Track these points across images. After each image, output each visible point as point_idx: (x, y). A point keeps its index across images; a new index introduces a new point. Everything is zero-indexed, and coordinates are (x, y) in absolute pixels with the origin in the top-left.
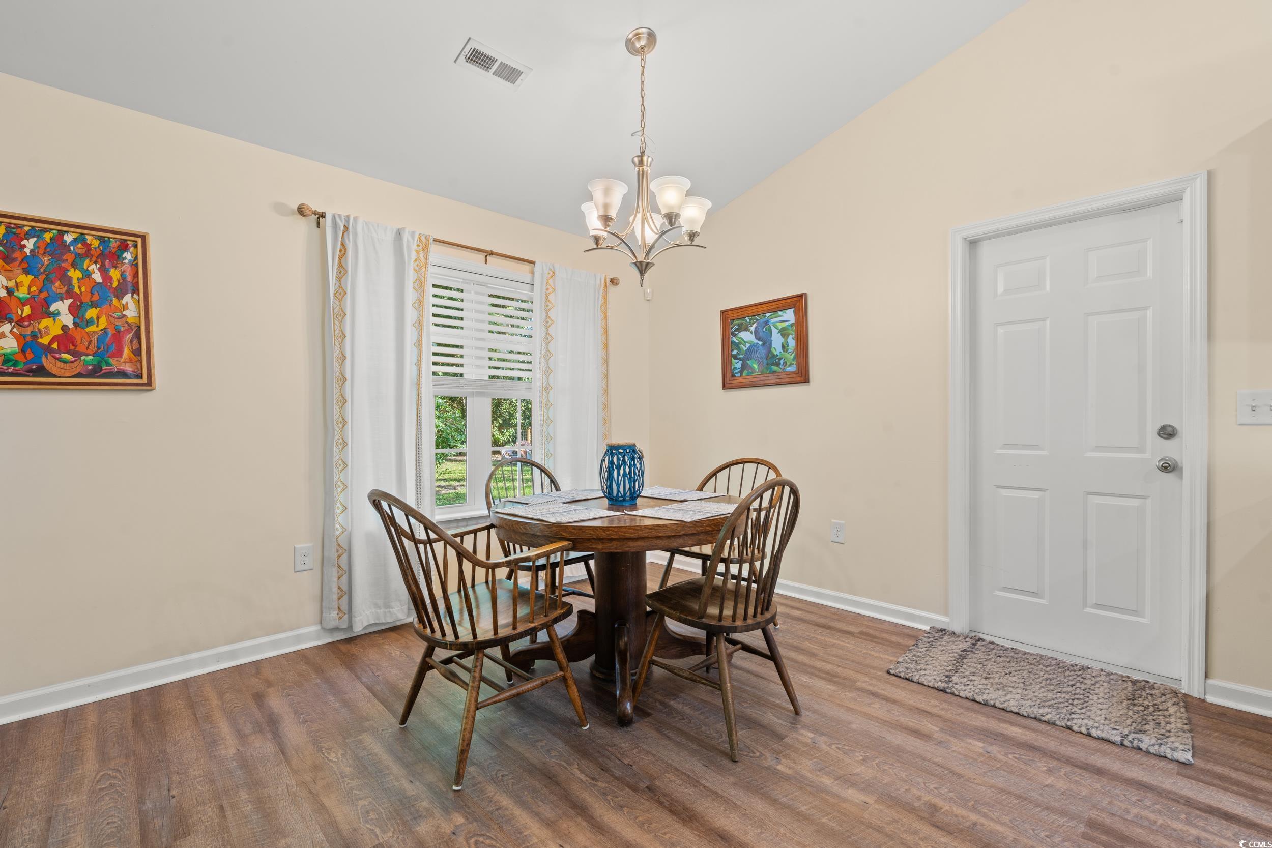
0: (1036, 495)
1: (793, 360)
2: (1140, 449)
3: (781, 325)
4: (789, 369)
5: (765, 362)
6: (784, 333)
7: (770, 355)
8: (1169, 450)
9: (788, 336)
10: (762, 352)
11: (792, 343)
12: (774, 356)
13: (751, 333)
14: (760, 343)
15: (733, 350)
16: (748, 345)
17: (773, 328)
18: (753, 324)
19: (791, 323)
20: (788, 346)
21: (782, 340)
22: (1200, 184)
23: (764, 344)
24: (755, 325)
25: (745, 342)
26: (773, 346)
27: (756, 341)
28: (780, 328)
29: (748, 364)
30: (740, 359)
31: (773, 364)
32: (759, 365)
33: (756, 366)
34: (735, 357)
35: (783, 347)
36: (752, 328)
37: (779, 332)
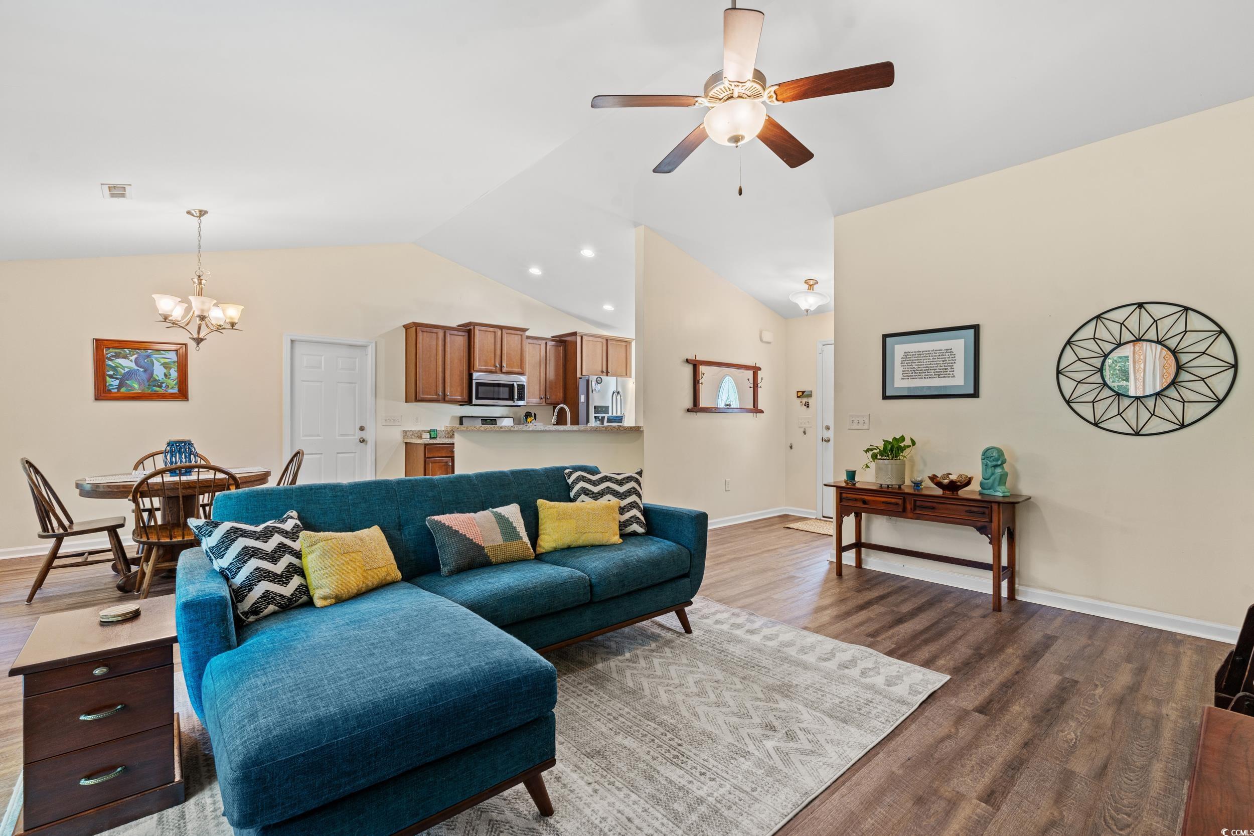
0: (318, 456)
1: (175, 385)
2: (354, 435)
3: (163, 361)
4: (171, 391)
5: (148, 383)
6: (165, 365)
7: (152, 379)
8: (363, 434)
9: (171, 368)
10: (144, 376)
11: (174, 374)
12: (156, 380)
13: (131, 361)
14: (142, 370)
15: (108, 371)
16: (127, 370)
17: (155, 361)
18: (135, 354)
19: (173, 360)
20: (170, 375)
21: (165, 371)
22: (374, 344)
23: (145, 371)
24: (135, 356)
25: (124, 367)
26: (155, 373)
27: (136, 368)
28: (163, 362)
29: (126, 383)
30: (117, 379)
31: (155, 386)
32: (140, 384)
33: (136, 386)
34: (111, 377)
35: (165, 375)
36: (133, 358)
37: (161, 365)
